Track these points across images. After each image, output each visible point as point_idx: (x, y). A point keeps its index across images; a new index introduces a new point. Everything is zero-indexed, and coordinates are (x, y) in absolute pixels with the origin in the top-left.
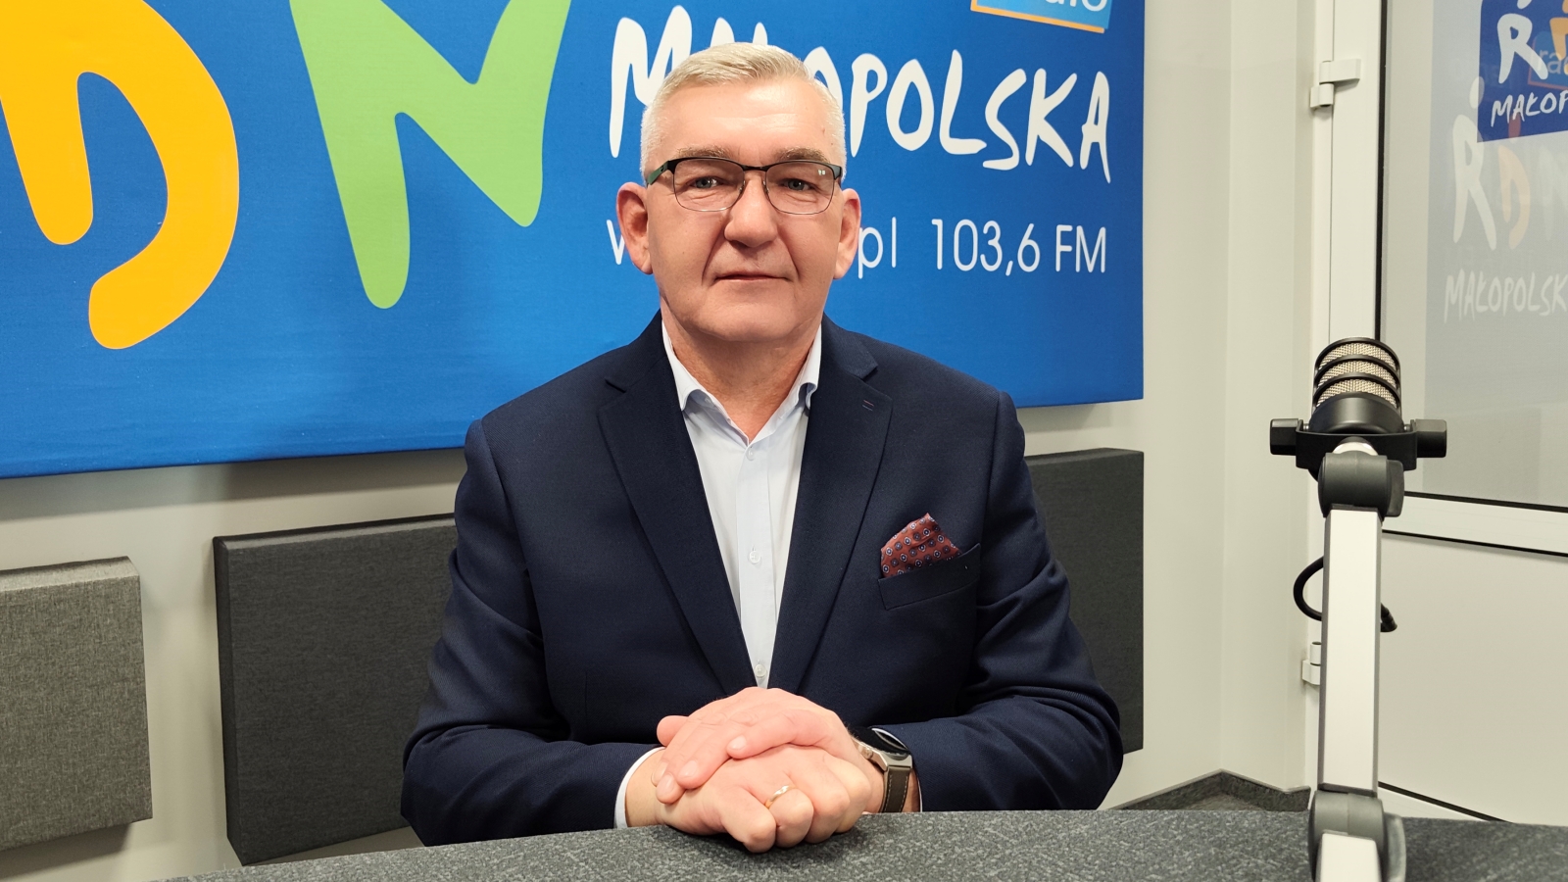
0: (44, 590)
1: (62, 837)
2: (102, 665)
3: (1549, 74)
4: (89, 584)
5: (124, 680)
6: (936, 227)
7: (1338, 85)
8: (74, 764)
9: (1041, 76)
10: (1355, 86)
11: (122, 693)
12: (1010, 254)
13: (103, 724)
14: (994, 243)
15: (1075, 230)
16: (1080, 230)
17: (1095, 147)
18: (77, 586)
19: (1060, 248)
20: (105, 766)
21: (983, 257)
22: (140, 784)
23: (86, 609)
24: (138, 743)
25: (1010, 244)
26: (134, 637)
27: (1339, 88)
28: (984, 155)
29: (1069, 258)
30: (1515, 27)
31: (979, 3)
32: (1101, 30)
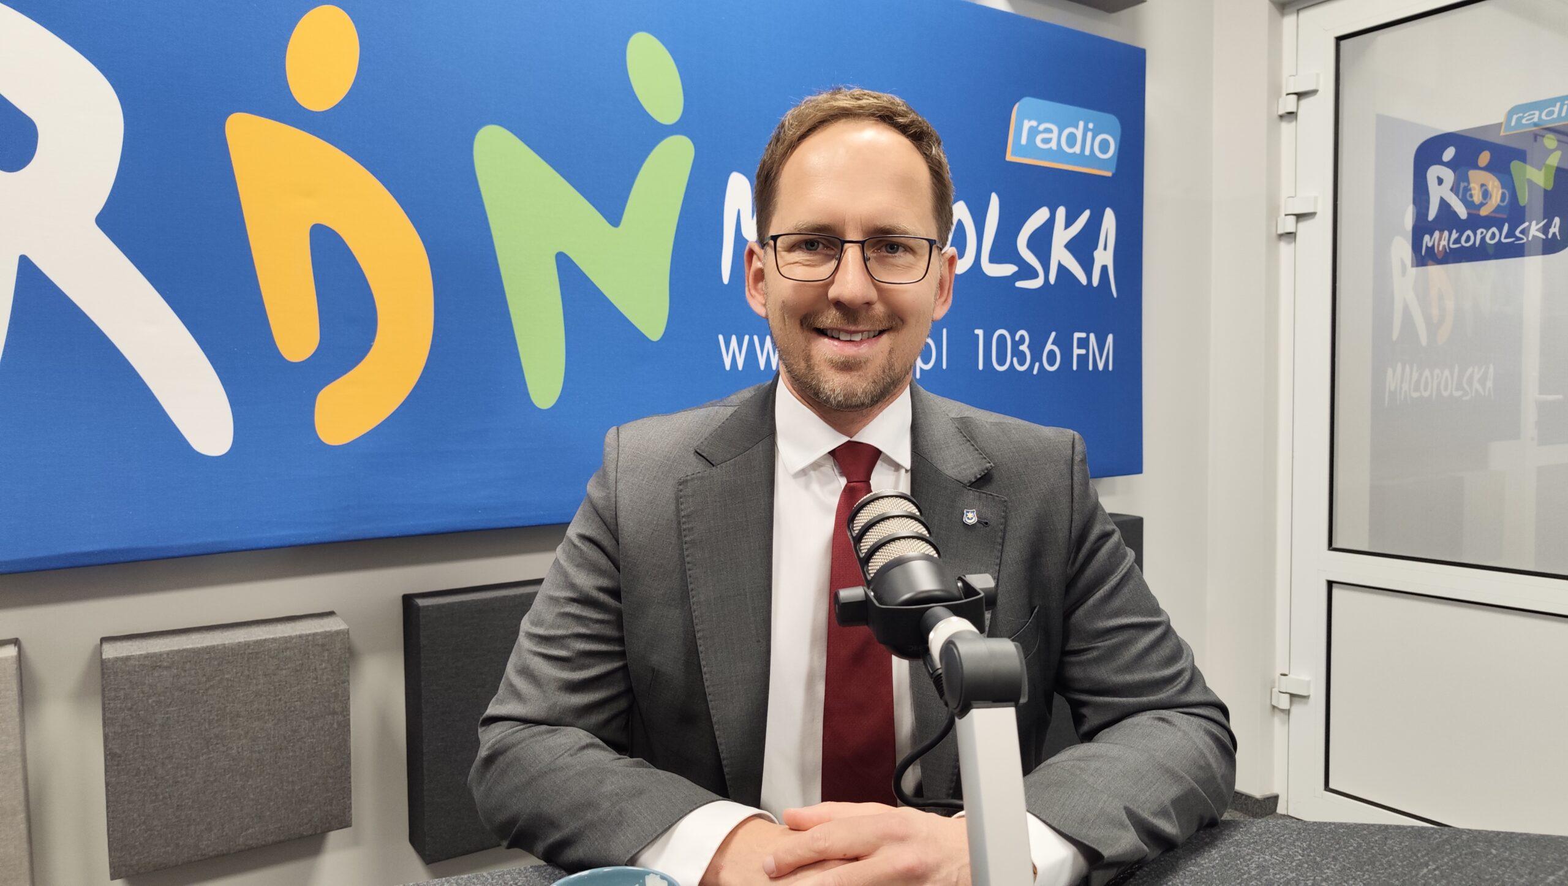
0: (274, 640)
1: (282, 842)
2: (317, 701)
3: (1469, 214)
4: (309, 635)
5: (334, 713)
6: (977, 336)
7: (1299, 217)
8: (293, 782)
9: (1061, 212)
10: (1313, 218)
11: (332, 724)
12: (1036, 357)
13: (317, 749)
14: (1024, 348)
15: (1088, 337)
16: (1092, 336)
17: (1104, 269)
18: (300, 636)
19: (1077, 351)
20: (317, 784)
21: (1015, 360)
23: (307, 656)
24: (343, 765)
25: (1037, 349)
26: (342, 678)
27: (1300, 219)
28: (1017, 276)
29: (1083, 359)
30: (1441, 176)
31: (1013, 154)
32: (1109, 174)
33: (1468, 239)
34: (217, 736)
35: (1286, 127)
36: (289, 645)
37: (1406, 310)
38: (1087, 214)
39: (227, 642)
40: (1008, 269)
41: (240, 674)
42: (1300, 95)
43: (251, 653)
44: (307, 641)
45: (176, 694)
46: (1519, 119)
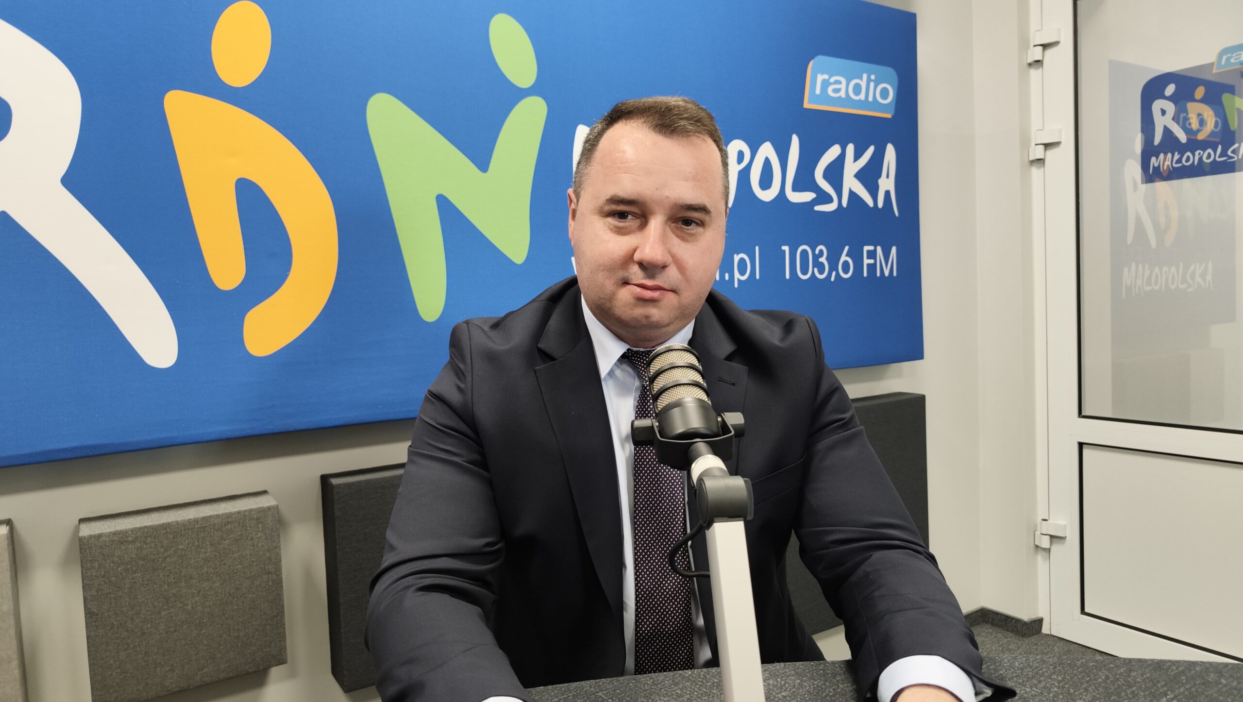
0: (218, 516)
1: (230, 678)
2: (255, 564)
3: (1188, 139)
4: (246, 511)
5: (269, 573)
6: (784, 251)
7: (1047, 146)
8: (238, 629)
9: (850, 148)
10: (1058, 146)
11: (268, 582)
12: (833, 267)
13: (256, 603)
14: (823, 260)
15: (875, 250)
16: (879, 249)
17: (887, 193)
18: (239, 512)
19: (867, 261)
20: (258, 630)
21: (816, 270)
22: (280, 641)
23: (245, 528)
24: (278, 615)
25: (833, 260)
27: (1048, 148)
28: (815, 202)
29: (873, 268)
30: (1164, 108)
31: (809, 102)
32: (889, 116)
33: (1188, 159)
34: (174, 595)
35: (1034, 73)
36: (230, 520)
37: (1139, 221)
38: (871, 149)
39: (179, 519)
40: (807, 196)
41: (191, 545)
42: (1045, 46)
43: (200, 528)
44: (245, 516)
45: (141, 562)
46: (1228, 59)
